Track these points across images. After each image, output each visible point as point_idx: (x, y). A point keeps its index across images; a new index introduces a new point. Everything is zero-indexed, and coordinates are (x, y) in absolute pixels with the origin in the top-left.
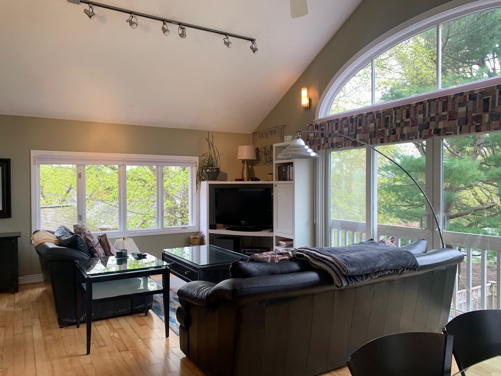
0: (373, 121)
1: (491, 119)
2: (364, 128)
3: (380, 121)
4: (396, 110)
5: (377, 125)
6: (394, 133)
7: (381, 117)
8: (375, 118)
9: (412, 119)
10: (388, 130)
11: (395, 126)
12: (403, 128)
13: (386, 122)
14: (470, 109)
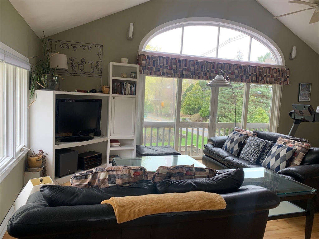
0: (193, 65)
1: (246, 78)
2: (188, 68)
3: (198, 67)
4: (207, 63)
5: (196, 68)
6: (206, 75)
7: (198, 64)
8: (195, 64)
9: (215, 70)
10: (202, 73)
11: (206, 71)
12: (210, 73)
13: (201, 68)
14: (240, 72)
